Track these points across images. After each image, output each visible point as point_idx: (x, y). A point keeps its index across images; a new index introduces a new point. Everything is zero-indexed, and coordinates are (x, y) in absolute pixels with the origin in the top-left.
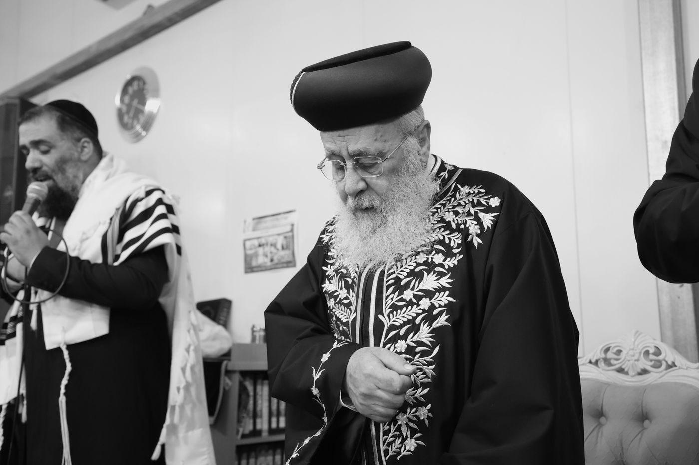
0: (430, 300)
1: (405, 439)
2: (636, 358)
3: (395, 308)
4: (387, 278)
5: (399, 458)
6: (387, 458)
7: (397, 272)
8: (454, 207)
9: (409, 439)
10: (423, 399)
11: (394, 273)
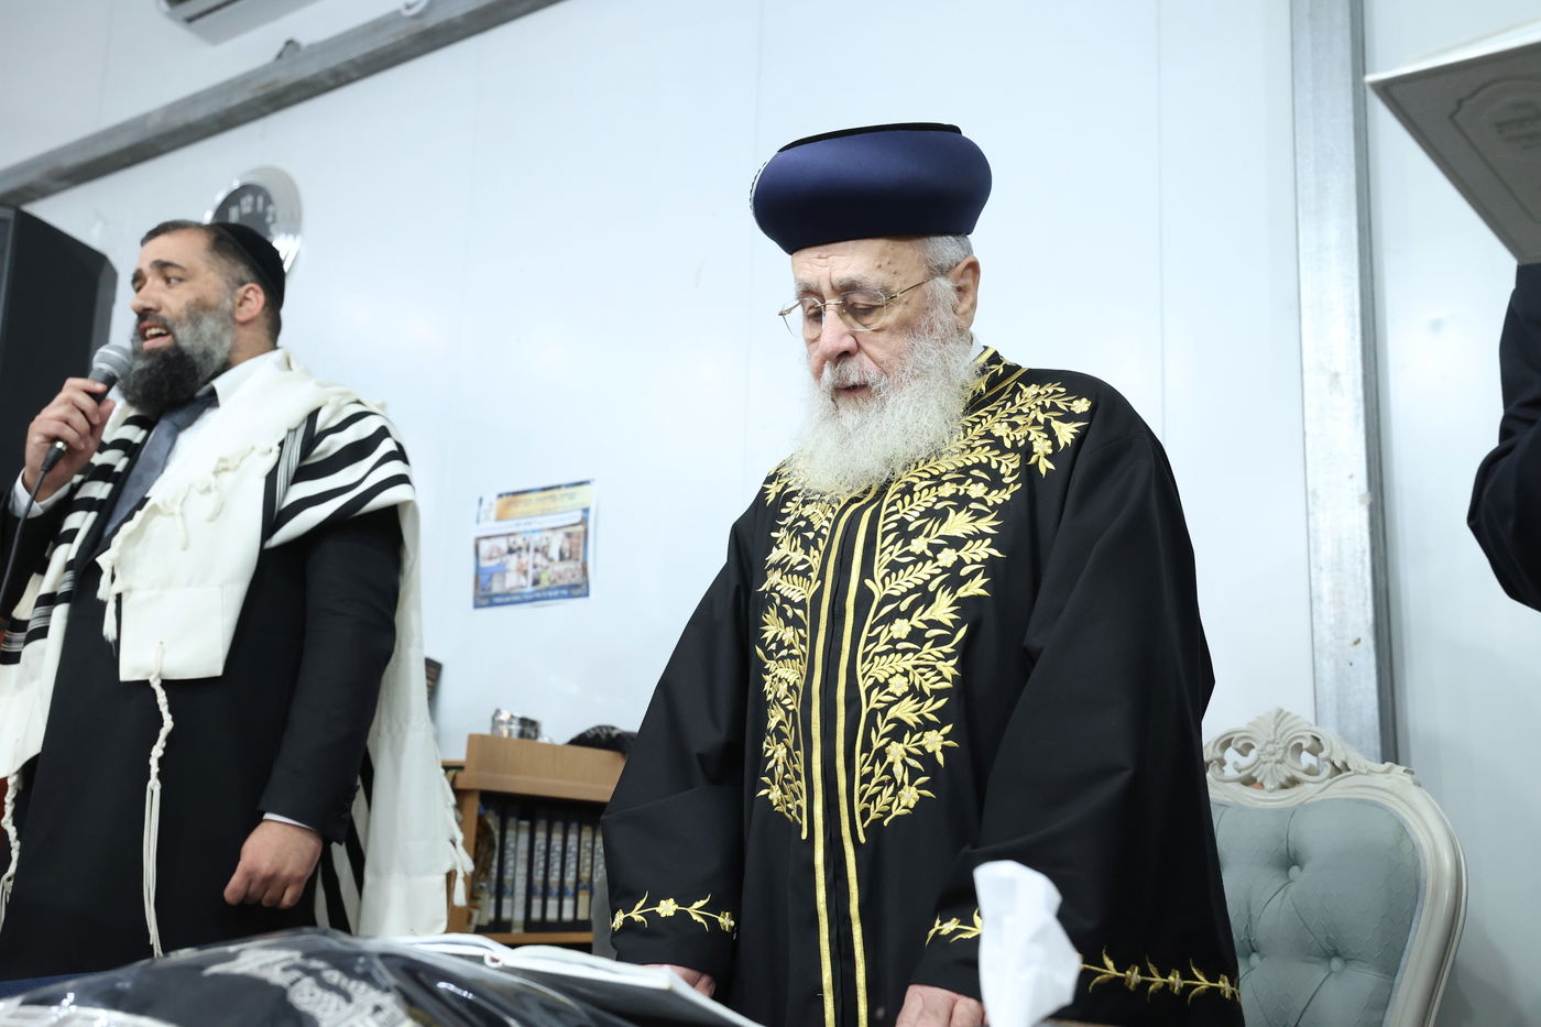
0: (957, 551)
1: (898, 788)
2: (1278, 757)
3: (894, 567)
4: (885, 520)
5: (886, 823)
6: (865, 825)
7: (902, 512)
8: (1010, 415)
9: (906, 786)
10: (932, 718)
11: (897, 512)
